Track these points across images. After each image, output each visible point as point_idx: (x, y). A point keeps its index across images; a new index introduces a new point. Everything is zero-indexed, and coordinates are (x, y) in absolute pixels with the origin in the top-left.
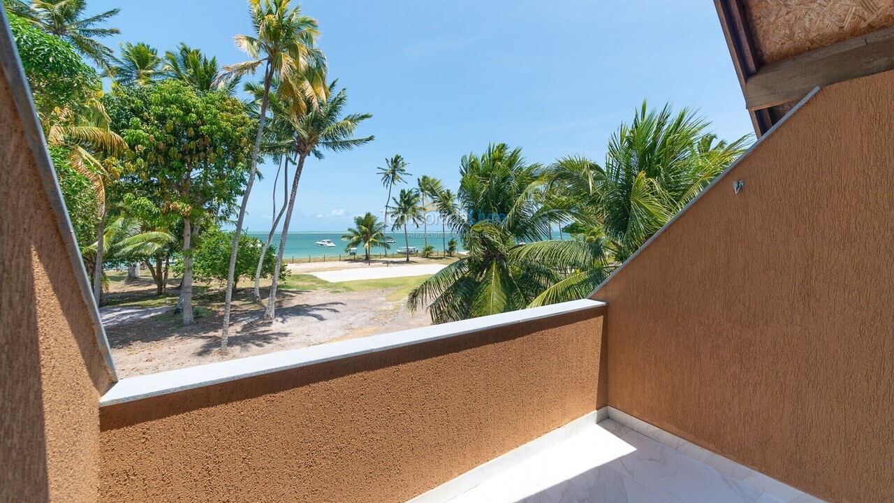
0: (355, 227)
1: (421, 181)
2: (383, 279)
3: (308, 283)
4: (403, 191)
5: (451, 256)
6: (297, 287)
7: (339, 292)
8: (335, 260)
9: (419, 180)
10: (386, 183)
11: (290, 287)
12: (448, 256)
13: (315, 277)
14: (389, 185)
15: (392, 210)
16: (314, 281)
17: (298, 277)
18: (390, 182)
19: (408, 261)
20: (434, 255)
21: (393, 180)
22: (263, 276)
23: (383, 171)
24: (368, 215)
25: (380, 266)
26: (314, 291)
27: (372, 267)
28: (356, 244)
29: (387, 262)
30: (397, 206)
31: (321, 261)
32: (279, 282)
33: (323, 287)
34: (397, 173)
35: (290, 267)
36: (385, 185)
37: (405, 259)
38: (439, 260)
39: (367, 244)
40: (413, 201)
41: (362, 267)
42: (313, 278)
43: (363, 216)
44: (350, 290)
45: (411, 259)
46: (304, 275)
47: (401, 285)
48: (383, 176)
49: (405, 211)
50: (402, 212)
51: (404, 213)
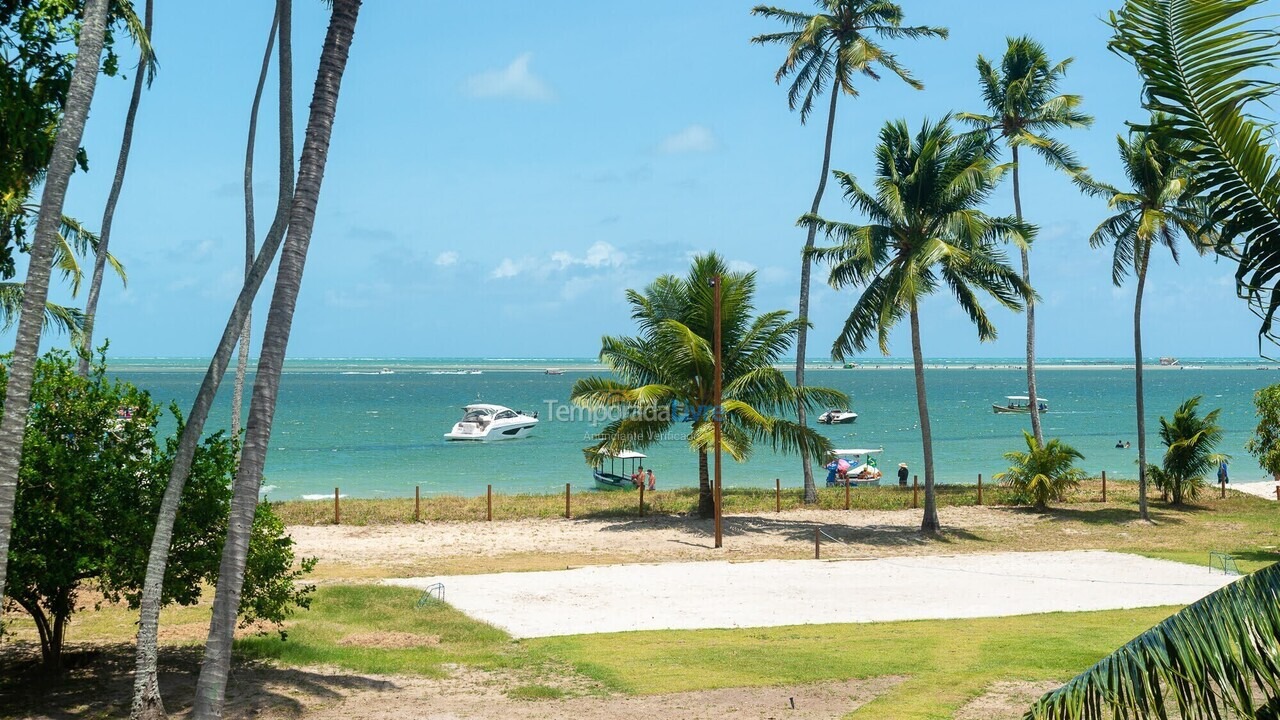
0: (636, 331)
1: (999, 74)
2: (791, 632)
3: (400, 638)
4: (894, 137)
5: (1179, 504)
6: (345, 655)
7: (553, 694)
8: (543, 515)
9: (984, 68)
10: (803, 94)
11: (309, 655)
12: (1162, 503)
13: (441, 605)
14: (821, 103)
15: (835, 241)
16: (430, 626)
17: (352, 599)
18: (829, 81)
19: (930, 528)
20: (1080, 497)
21: (842, 69)
22: (179, 590)
23: (790, 27)
24: (709, 269)
25: (780, 554)
26: (420, 686)
27: (734, 556)
28: (644, 430)
29: (816, 534)
30: (864, 220)
31: (472, 516)
32: (248, 629)
33: (473, 663)
34: (867, 31)
35: (306, 541)
36: (800, 103)
37: (913, 518)
38: (1108, 528)
39: (706, 432)
40: (954, 188)
41: (682, 557)
42: (430, 612)
43: (683, 276)
44: (613, 686)
45: (948, 516)
46: (384, 593)
47: (893, 669)
48: (785, 50)
49: (913, 243)
50: (892, 253)
51: (905, 255)
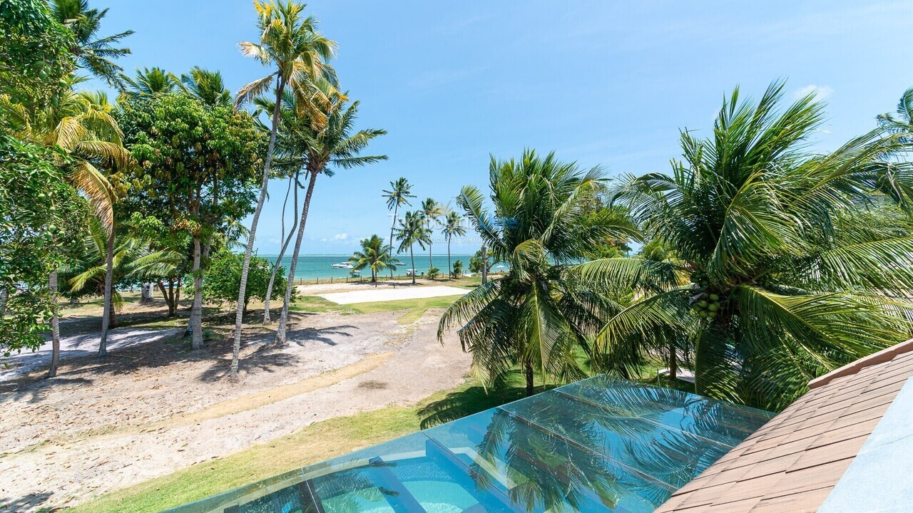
0: (361, 250)
1: (425, 204)
2: (392, 301)
3: (317, 305)
4: (408, 214)
5: (456, 278)
6: (307, 309)
7: (349, 314)
8: (342, 282)
9: (423, 203)
10: (391, 206)
11: (299, 309)
12: (453, 278)
13: (324, 299)
14: (394, 208)
15: (398, 232)
16: (323, 303)
17: (307, 299)
18: (395, 204)
19: (414, 283)
20: (440, 277)
21: (398, 203)
22: (273, 297)
23: (389, 194)
24: (374, 237)
25: (388, 288)
26: (323, 314)
27: (379, 288)
28: (361, 267)
29: (394, 285)
30: (403, 228)
31: (328, 283)
32: (290, 304)
33: (333, 309)
34: (402, 196)
35: (300, 288)
36: (390, 208)
37: (411, 281)
38: (444, 282)
39: (373, 266)
40: (419, 223)
41: (369, 289)
42: (322, 300)
43: (370, 239)
44: (360, 312)
45: (417, 281)
46: (313, 297)
47: (411, 307)
48: (388, 198)
49: (411, 233)
50: (407, 235)
51: (410, 235)
